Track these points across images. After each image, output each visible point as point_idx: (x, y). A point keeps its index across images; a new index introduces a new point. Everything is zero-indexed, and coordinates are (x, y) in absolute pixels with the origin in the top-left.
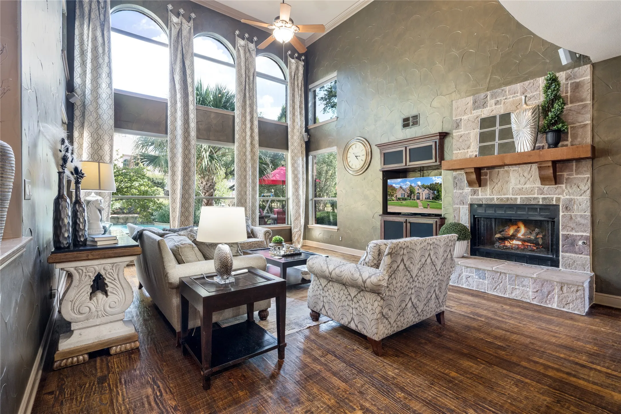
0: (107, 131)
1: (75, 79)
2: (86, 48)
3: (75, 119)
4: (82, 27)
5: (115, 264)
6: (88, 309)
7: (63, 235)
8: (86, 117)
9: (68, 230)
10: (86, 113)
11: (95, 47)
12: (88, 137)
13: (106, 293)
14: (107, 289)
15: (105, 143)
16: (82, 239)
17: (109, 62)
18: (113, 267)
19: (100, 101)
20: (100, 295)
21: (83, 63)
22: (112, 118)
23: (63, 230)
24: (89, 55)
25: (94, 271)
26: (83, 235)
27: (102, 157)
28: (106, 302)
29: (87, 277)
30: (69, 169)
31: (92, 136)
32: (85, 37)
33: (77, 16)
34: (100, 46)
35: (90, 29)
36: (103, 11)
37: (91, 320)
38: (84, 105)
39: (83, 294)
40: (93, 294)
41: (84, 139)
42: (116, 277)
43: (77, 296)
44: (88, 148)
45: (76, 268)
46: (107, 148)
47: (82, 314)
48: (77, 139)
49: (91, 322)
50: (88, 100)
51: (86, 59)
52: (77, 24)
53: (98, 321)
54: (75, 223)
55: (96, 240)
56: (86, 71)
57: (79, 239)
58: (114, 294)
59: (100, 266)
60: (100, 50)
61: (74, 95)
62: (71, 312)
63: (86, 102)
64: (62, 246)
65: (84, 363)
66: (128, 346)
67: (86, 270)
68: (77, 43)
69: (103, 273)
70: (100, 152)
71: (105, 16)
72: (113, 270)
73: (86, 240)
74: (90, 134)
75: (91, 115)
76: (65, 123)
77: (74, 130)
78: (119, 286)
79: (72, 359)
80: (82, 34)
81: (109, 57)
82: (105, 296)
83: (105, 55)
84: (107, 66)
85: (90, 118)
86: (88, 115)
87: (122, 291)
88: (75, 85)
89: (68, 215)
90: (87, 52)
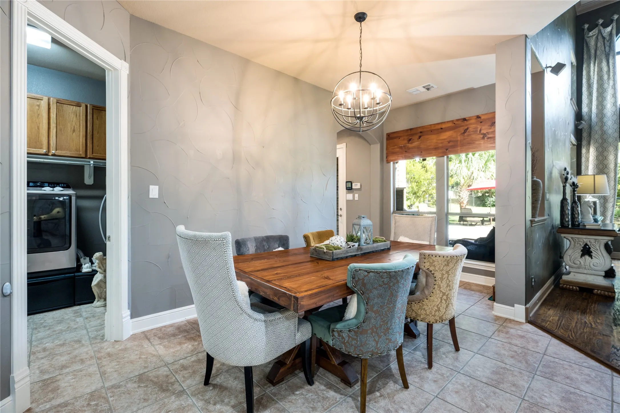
0: (612, 143)
1: (583, 109)
2: (592, 82)
3: (583, 139)
4: (589, 66)
5: (597, 240)
6: (579, 263)
7: (565, 220)
8: (592, 136)
9: (568, 217)
10: (592, 133)
11: (601, 77)
12: (594, 152)
13: (591, 256)
14: (591, 254)
15: (610, 154)
16: (577, 223)
17: (614, 84)
18: (595, 241)
19: (605, 120)
20: (587, 257)
21: (590, 94)
22: (617, 131)
23: (565, 217)
24: (595, 86)
25: (583, 242)
26: (578, 221)
27: (607, 166)
28: (591, 262)
29: (579, 244)
30: (569, 183)
31: (598, 150)
32: (592, 73)
33: (585, 60)
34: (605, 74)
35: (596, 64)
36: (608, 44)
37: (581, 269)
38: (590, 127)
39: (576, 253)
40: (582, 255)
41: (590, 153)
42: (598, 248)
43: (573, 254)
44: (594, 160)
45: (572, 238)
46: (611, 157)
47: (575, 264)
48: (584, 155)
49: (581, 270)
50: (594, 122)
51: (592, 90)
52: (585, 66)
53: (585, 272)
54: (573, 214)
55: (585, 224)
56: (592, 99)
57: (575, 223)
58: (596, 258)
59: (587, 240)
60: (605, 77)
61: (582, 123)
62: (569, 261)
63: (593, 124)
64: (565, 225)
65: (576, 291)
66: (606, 293)
67: (578, 240)
68: (584, 81)
69: (589, 243)
70: (605, 162)
71: (610, 47)
72: (596, 243)
73: (579, 224)
74: (596, 149)
75: (596, 133)
76: (574, 145)
77: (582, 148)
78: (600, 254)
79: (570, 287)
80: (589, 72)
81: (614, 80)
82: (590, 258)
83: (610, 80)
84: (612, 88)
85: (596, 136)
86: (594, 135)
87: (603, 258)
88: (583, 114)
89: (568, 209)
90: (593, 84)
